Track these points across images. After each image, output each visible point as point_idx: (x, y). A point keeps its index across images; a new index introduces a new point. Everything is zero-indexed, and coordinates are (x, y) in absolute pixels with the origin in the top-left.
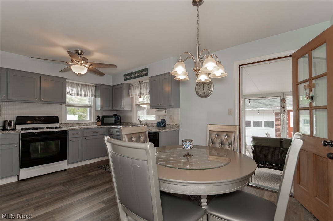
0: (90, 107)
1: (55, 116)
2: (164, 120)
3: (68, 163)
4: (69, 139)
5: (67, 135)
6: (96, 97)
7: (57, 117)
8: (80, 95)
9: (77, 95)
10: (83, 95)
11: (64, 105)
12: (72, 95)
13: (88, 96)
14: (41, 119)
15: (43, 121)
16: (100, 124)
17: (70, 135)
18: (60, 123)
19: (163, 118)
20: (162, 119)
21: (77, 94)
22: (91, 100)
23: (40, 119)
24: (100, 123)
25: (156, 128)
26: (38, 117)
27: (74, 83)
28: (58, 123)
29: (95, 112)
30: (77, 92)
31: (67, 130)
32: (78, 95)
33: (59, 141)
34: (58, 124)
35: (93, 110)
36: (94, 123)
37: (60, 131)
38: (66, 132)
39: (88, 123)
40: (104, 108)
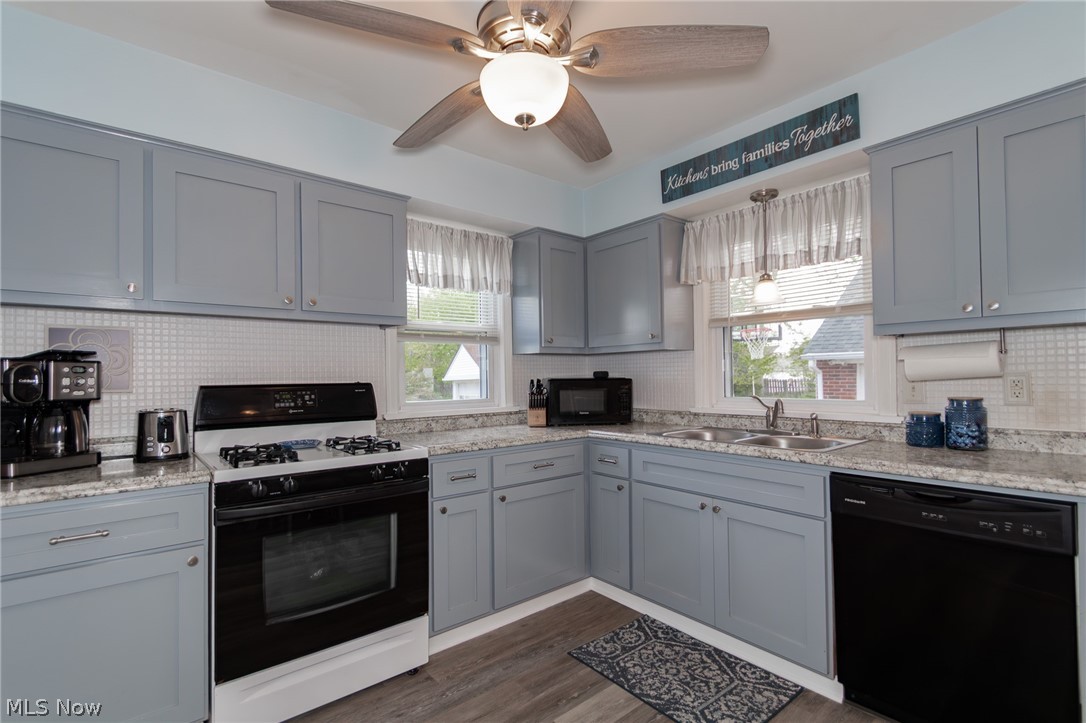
0: (489, 339)
1: (358, 385)
2: (976, 405)
3: (433, 632)
4: (434, 507)
5: (426, 485)
6: (515, 292)
7: (368, 387)
8: (456, 285)
9: (446, 286)
10: (468, 284)
11: (391, 332)
12: (426, 284)
13: (487, 288)
14: (303, 399)
15: (311, 407)
16: (543, 421)
17: (439, 486)
18: (379, 417)
19: (965, 391)
20: (952, 396)
21: (445, 277)
22: (495, 309)
23: (299, 402)
24: (542, 412)
25: (905, 451)
26: (289, 391)
27: (431, 226)
28: (372, 415)
29: (513, 364)
30: (445, 268)
31: (425, 461)
32: (447, 282)
33: (394, 518)
34: (373, 422)
35: (503, 351)
36: (511, 413)
37: (395, 464)
38: (420, 467)
39: (487, 415)
40: (560, 342)
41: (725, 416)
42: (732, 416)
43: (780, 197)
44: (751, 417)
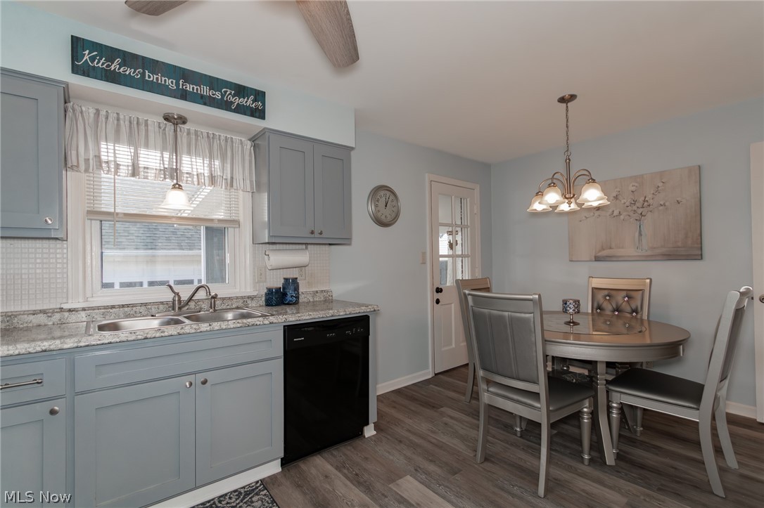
2: (295, 280)
20: (285, 277)
41: (113, 307)
42: (123, 306)
43: (186, 127)
44: (145, 304)
